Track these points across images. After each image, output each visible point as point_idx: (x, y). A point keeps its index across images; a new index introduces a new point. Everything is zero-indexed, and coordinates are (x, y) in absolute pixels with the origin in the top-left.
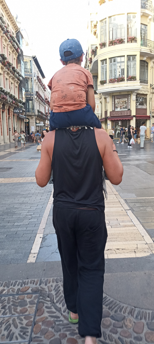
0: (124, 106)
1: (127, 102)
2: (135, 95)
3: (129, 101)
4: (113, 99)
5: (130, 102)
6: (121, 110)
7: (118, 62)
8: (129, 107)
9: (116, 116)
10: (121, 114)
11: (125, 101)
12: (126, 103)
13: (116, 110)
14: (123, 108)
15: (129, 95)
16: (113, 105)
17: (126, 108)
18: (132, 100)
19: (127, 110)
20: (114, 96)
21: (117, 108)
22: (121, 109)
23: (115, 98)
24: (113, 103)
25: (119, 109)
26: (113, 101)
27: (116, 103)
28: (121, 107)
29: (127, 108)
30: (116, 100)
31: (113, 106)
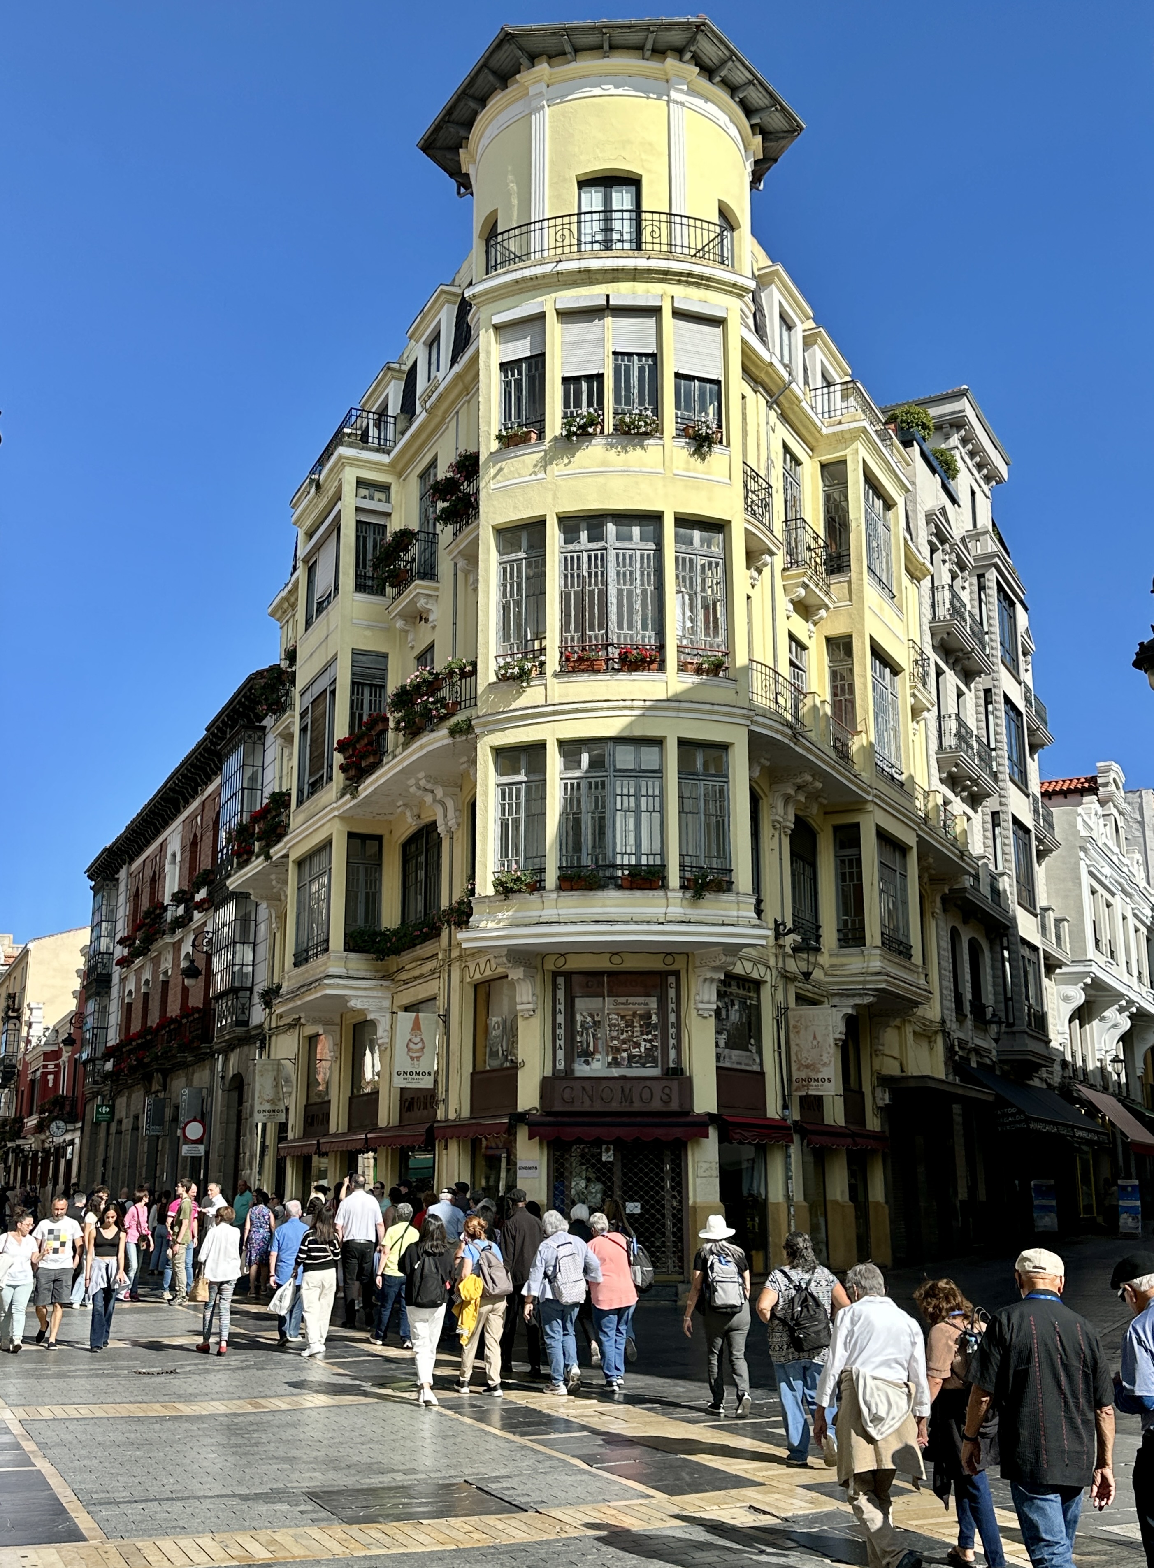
0: (638, 1045)
1: (654, 1019)
2: (712, 980)
3: (672, 1018)
4: (561, 994)
5: (678, 1025)
6: (615, 1072)
7: (624, 773)
8: (672, 1054)
9: (587, 1107)
10: (627, 1097)
11: (641, 1017)
12: (647, 1027)
13: (581, 1069)
14: (631, 1057)
15: (672, 979)
16: (560, 1032)
17: (648, 1058)
18: (694, 1013)
19: (656, 1072)
20: (568, 975)
21: (587, 1055)
22: (615, 1063)
23: (577, 990)
24: (560, 1019)
25: (597, 1067)
26: (561, 1007)
27: (579, 1018)
28: (617, 1050)
29: (655, 1060)
30: (581, 1004)
31: (561, 1042)
